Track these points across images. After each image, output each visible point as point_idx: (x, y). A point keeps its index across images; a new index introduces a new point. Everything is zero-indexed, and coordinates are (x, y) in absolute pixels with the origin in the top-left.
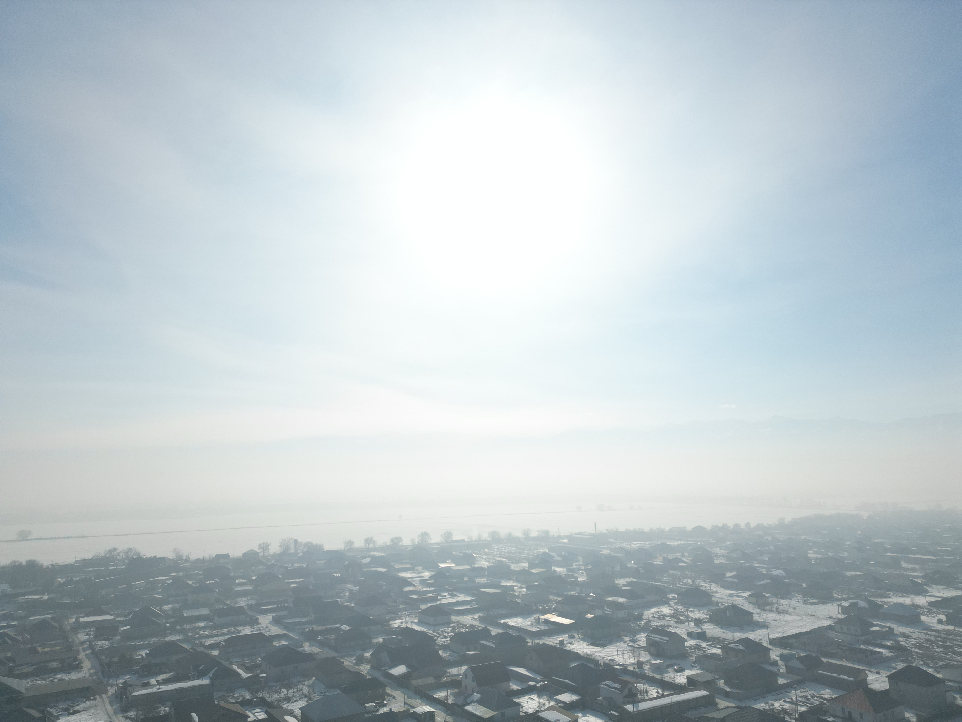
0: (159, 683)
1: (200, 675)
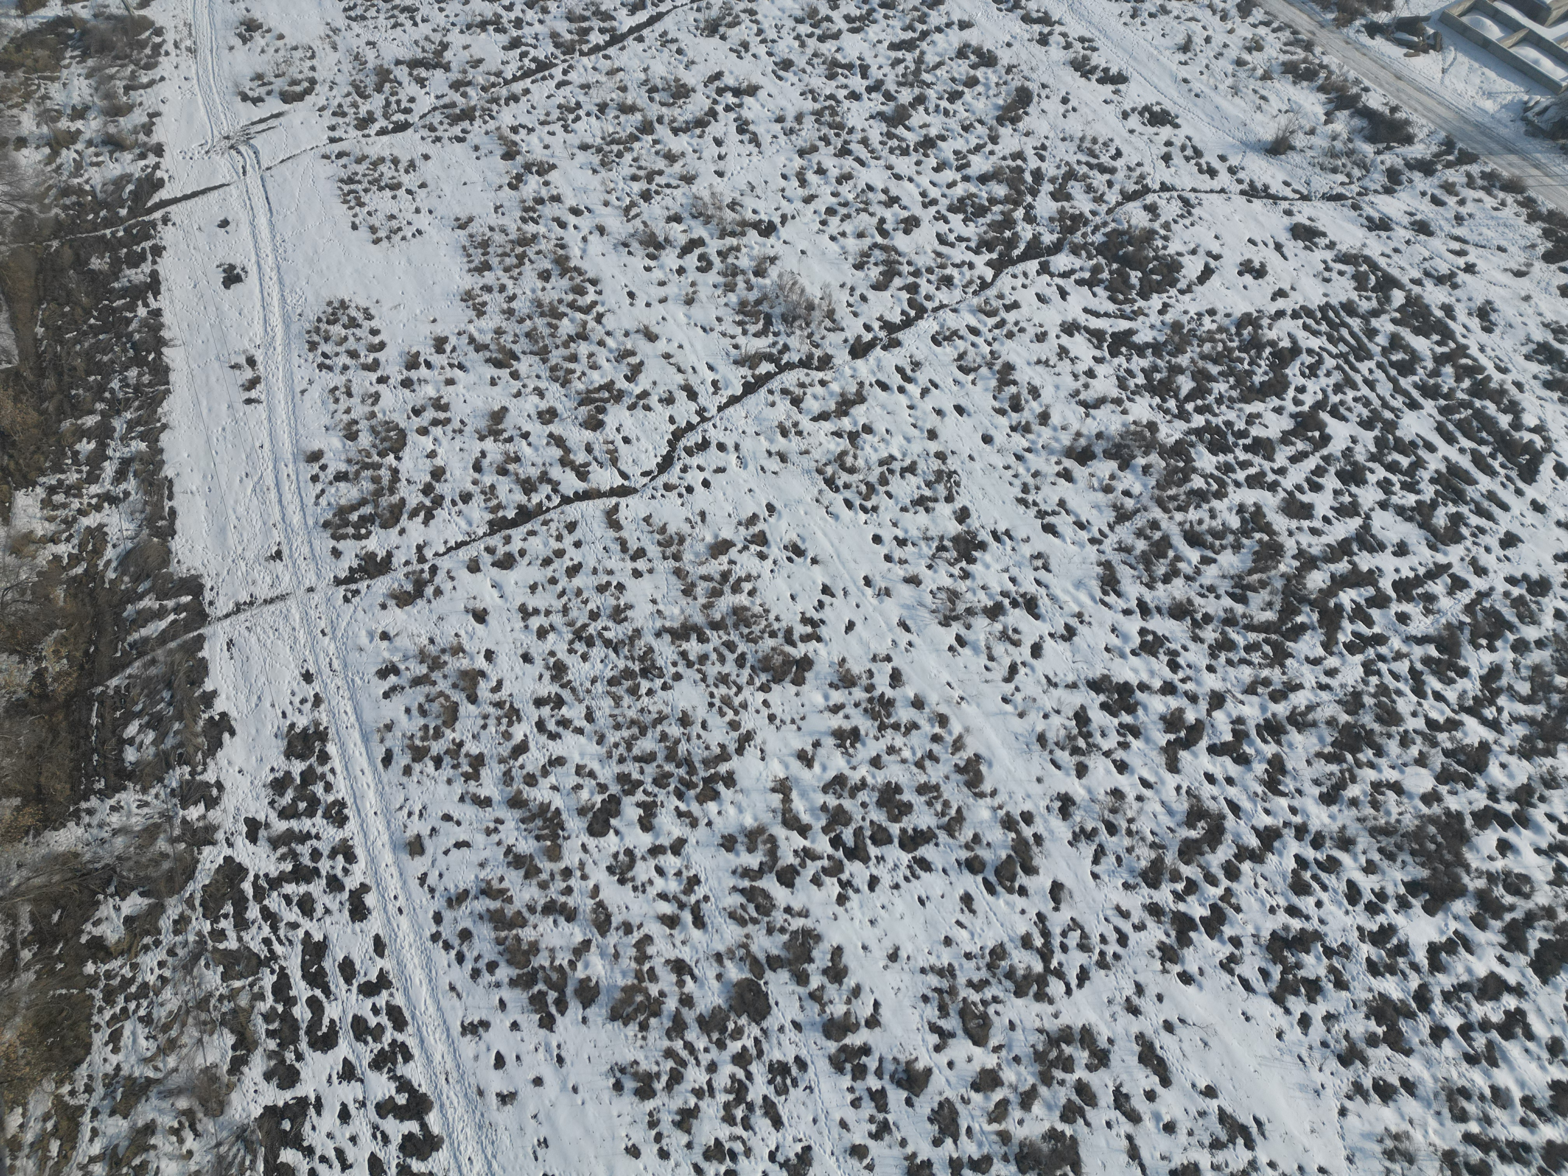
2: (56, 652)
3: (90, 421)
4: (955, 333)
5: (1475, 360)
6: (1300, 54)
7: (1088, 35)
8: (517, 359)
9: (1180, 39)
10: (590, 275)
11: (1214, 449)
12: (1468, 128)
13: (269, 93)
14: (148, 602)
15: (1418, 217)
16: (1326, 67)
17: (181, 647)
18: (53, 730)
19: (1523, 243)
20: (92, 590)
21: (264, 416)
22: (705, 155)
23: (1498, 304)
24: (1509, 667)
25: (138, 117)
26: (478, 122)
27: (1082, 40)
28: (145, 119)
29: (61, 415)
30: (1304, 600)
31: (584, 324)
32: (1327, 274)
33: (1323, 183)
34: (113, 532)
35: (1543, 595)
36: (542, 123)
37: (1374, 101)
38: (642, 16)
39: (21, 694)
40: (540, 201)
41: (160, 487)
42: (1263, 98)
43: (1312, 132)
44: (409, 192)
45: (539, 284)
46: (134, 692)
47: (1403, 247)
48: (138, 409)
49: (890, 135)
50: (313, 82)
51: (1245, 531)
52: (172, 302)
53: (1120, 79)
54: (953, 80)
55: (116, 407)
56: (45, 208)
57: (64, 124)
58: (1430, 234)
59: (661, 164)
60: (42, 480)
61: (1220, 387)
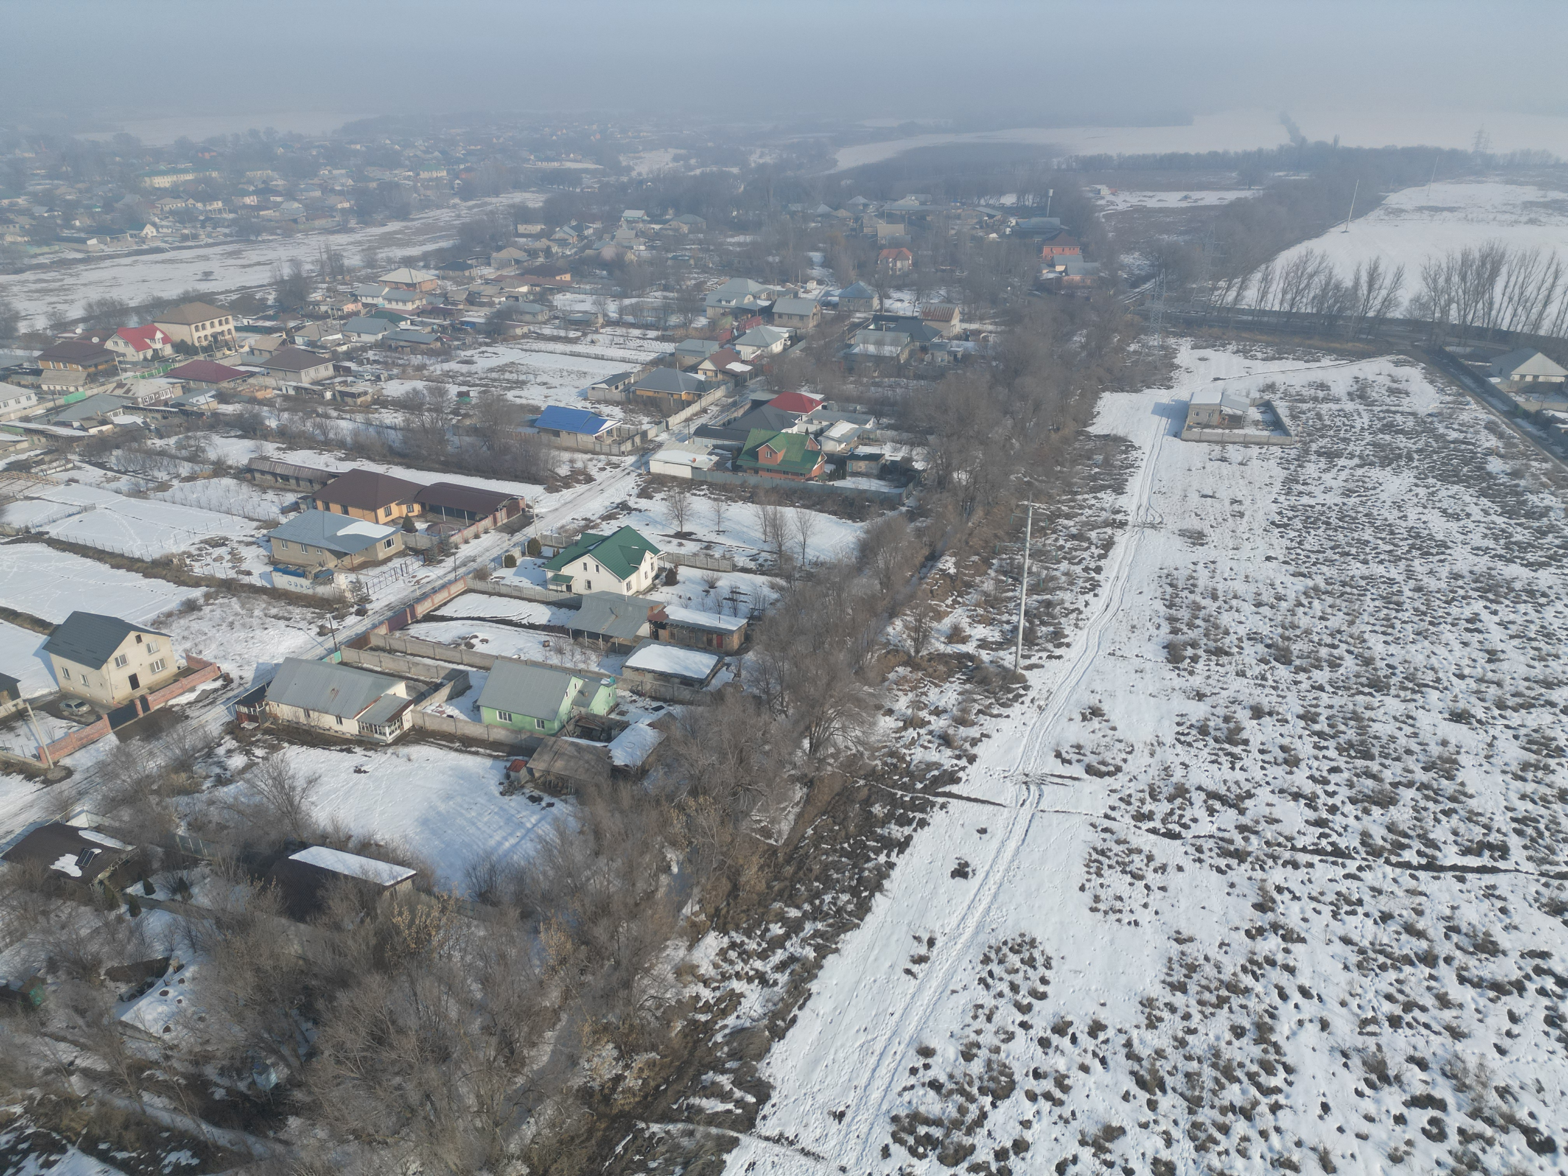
2: (641, 1070)
3: (793, 913)
8: (1164, 1091)
10: (1288, 1060)
13: (1079, 761)
14: (725, 1081)
17: (719, 1137)
18: (591, 1132)
20: (700, 1040)
21: (911, 991)
22: (1489, 1021)
25: (974, 732)
26: (1246, 866)
28: (978, 736)
29: (779, 896)
31: (1255, 1104)
34: (745, 1004)
36: (1312, 898)
38: (1472, 861)
39: (596, 1085)
40: (1272, 963)
41: (800, 995)
44: (1147, 887)
45: (1228, 1036)
46: (662, 1149)
48: (829, 925)
50: (1118, 769)
52: (907, 864)
55: (817, 914)
56: (873, 757)
57: (924, 714)
59: (1428, 1001)
60: (733, 934)
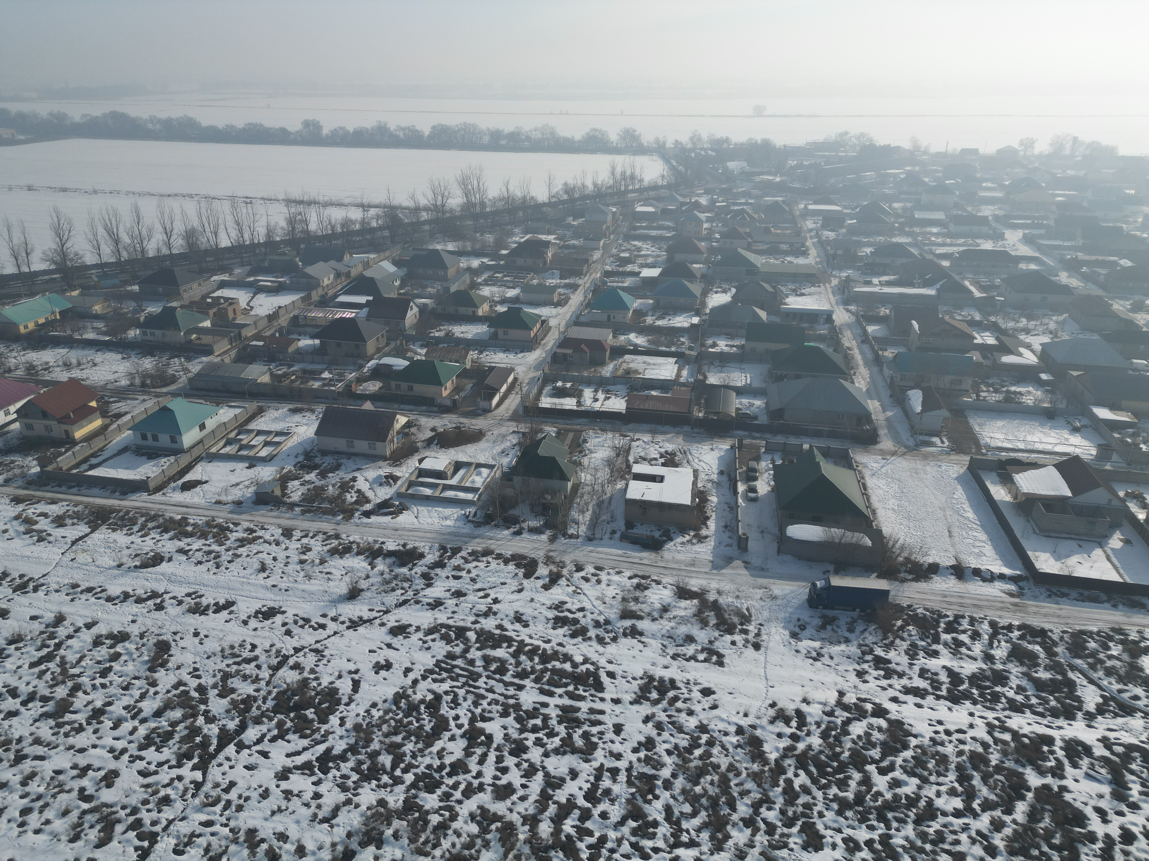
0: (881, 284)
1: (926, 284)
4: (193, 835)
5: (531, 645)
6: (335, 543)
7: (191, 590)
9: (257, 566)
11: (431, 790)
12: (447, 537)
15: (453, 590)
16: (354, 542)
19: (511, 575)
23: (522, 610)
24: (671, 801)
27: (189, 595)
30: (548, 848)
32: (426, 645)
33: (391, 599)
35: (655, 747)
37: (391, 546)
42: (327, 573)
43: (368, 577)
47: (456, 609)
49: (59, 725)
51: (485, 830)
53: (229, 604)
54: (99, 662)
58: (465, 595)
61: (409, 747)
